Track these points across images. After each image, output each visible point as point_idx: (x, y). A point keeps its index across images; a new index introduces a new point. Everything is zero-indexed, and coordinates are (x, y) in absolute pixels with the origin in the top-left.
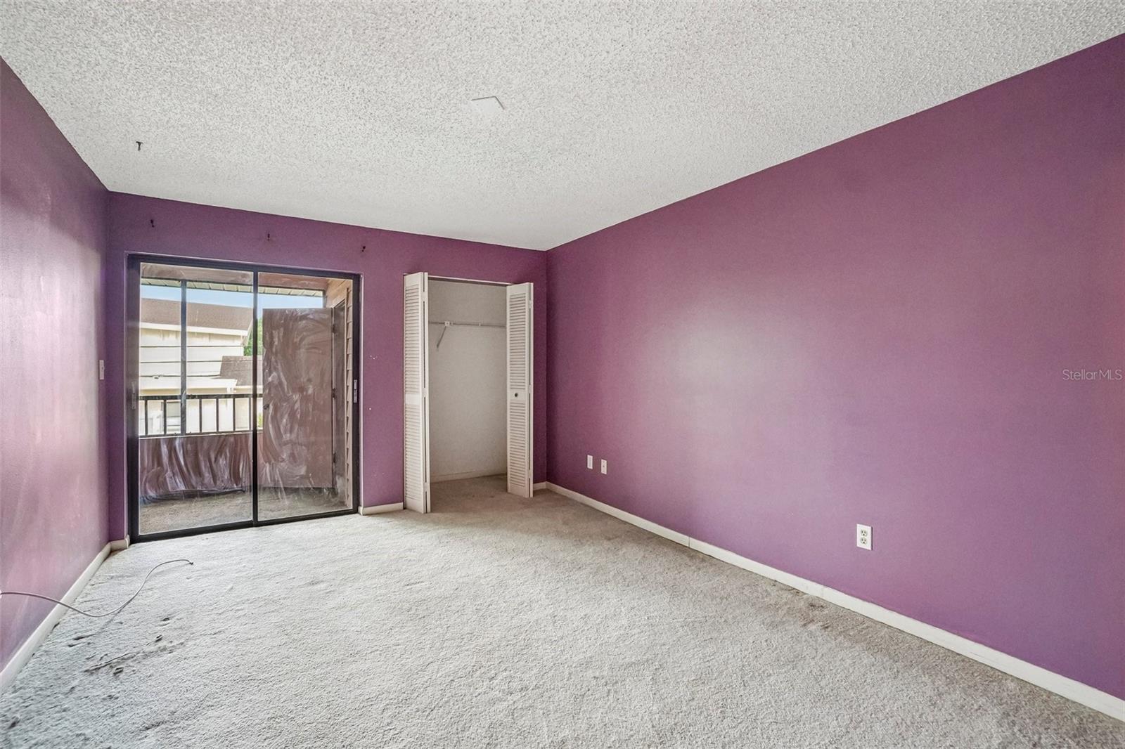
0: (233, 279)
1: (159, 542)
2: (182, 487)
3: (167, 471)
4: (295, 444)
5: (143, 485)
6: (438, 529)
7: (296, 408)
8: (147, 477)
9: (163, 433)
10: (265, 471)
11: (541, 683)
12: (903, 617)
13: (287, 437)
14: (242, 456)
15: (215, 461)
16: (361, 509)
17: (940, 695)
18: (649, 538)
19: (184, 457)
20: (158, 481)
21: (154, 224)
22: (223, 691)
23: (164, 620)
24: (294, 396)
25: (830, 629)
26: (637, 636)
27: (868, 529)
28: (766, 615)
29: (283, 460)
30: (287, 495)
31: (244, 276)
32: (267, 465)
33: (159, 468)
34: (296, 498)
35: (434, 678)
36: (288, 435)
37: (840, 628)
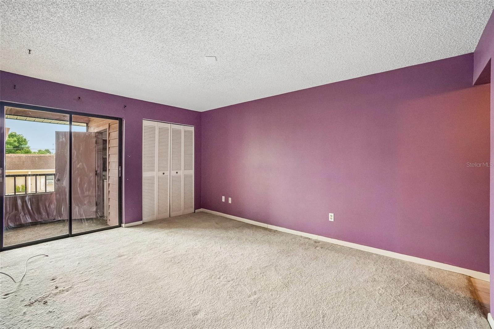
0: (58, 117)
1: (20, 249)
2: (30, 220)
3: (21, 213)
4: (91, 196)
5: (6, 221)
6: (164, 230)
7: (91, 179)
8: (9, 217)
9: (14, 194)
10: (76, 210)
11: (238, 277)
12: (343, 241)
13: (87, 193)
14: (63, 203)
15: (48, 207)
16: (123, 225)
17: (358, 261)
18: (252, 226)
19: (31, 205)
20: (16, 218)
21: (16, 87)
22: (108, 300)
23: (52, 280)
24: (90, 174)
25: (323, 248)
26: (263, 258)
27: (333, 214)
28: (302, 246)
29: (85, 204)
30: (86, 221)
31: (64, 116)
32: (77, 207)
33: (16, 212)
34: (91, 222)
35: (197, 281)
36: (88, 192)
37: (326, 248)
